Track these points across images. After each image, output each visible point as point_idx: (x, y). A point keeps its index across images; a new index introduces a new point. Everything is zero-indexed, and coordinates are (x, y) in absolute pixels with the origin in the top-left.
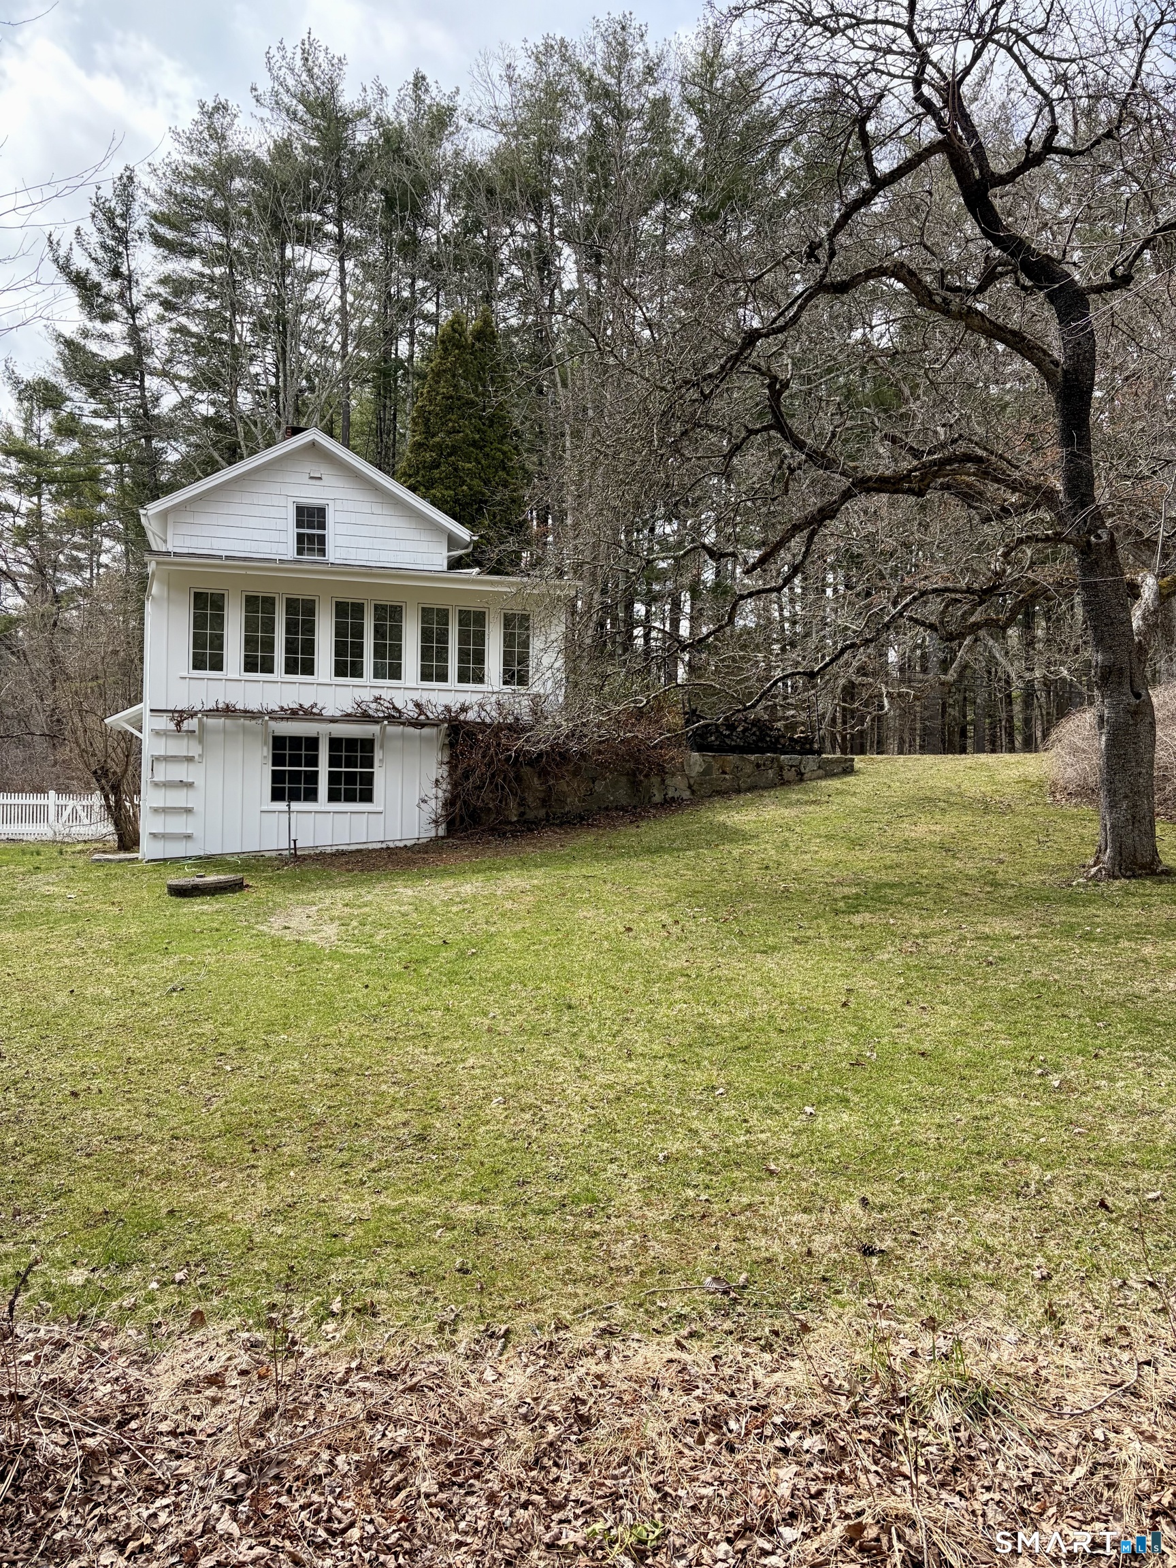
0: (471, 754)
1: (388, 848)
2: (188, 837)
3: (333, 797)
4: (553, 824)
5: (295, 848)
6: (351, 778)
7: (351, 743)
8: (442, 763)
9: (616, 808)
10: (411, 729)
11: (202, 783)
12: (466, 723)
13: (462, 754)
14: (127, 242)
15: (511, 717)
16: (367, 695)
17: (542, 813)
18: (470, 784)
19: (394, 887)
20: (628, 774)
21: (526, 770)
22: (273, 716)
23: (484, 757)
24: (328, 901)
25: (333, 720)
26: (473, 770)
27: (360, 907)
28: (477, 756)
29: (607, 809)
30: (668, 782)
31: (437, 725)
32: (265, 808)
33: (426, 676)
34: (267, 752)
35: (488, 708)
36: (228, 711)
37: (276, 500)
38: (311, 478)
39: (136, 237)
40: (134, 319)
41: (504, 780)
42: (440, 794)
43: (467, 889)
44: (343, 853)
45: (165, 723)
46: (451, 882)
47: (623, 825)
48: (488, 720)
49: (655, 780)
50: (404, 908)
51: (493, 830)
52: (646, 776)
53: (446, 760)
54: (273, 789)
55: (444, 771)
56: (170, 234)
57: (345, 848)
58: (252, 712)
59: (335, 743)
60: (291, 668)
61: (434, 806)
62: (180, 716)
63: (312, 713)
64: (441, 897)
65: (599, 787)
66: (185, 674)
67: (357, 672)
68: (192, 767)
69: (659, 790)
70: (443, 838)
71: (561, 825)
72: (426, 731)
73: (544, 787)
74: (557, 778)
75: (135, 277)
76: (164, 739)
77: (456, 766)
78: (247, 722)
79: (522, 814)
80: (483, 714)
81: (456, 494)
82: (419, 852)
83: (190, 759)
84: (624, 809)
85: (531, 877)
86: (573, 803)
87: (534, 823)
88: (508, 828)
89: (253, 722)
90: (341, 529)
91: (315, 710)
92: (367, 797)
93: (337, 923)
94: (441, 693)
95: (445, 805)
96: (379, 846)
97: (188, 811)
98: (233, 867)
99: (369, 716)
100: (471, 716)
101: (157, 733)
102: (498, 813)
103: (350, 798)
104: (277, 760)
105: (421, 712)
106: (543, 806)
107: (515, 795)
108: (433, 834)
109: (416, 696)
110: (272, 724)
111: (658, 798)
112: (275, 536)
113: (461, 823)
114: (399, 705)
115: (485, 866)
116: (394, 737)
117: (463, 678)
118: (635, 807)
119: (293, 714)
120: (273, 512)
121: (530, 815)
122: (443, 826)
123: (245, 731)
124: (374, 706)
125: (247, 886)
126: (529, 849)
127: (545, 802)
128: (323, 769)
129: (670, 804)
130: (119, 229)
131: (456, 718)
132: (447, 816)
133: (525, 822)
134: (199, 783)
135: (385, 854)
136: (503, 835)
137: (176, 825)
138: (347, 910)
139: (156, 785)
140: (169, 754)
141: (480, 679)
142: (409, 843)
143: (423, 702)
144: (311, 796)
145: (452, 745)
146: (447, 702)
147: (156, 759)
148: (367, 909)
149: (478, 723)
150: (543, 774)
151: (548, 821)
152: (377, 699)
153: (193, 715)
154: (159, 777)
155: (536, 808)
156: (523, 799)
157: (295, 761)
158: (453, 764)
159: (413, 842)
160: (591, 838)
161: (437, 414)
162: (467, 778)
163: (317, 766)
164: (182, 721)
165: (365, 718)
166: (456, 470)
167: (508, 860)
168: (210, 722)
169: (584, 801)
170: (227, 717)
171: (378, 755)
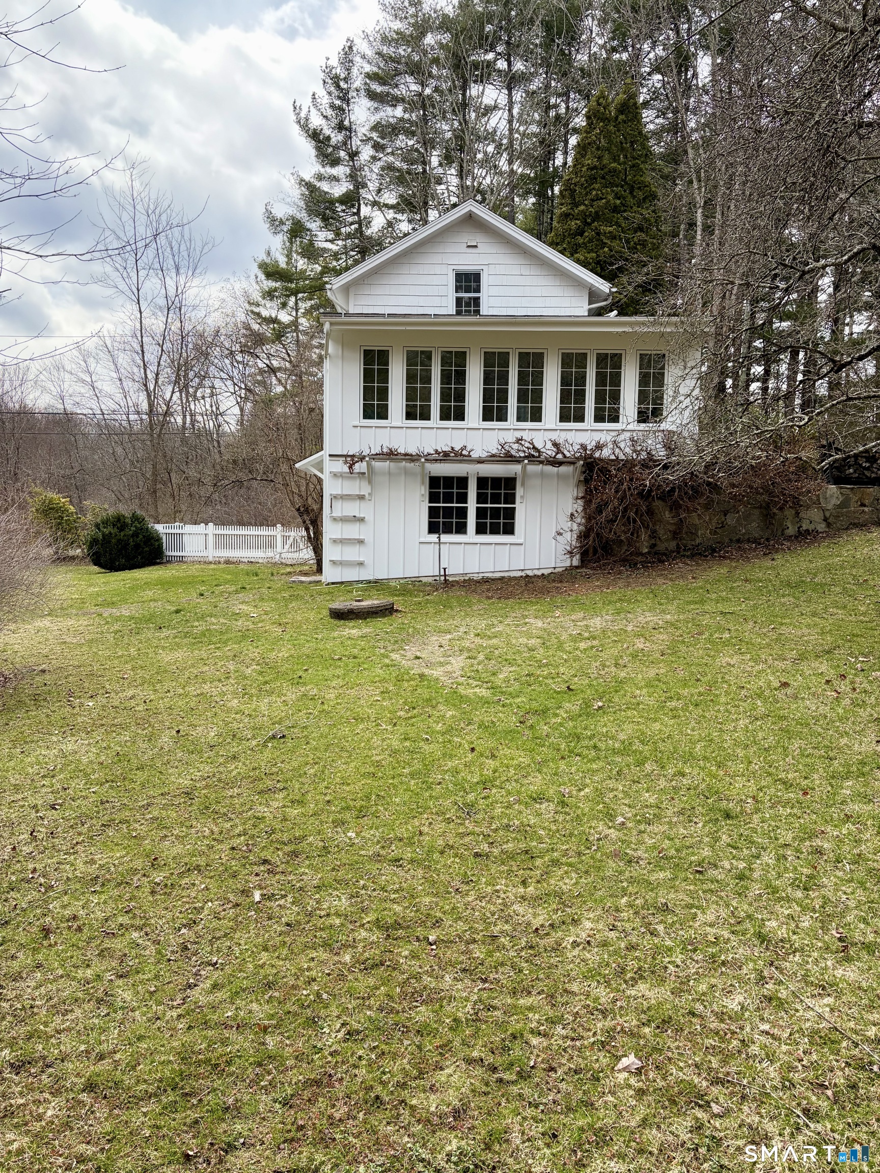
0: (604, 488)
1: (527, 576)
2: (361, 564)
3: (481, 529)
4: (684, 556)
5: (445, 575)
6: (496, 513)
7: (496, 482)
8: (577, 498)
9: (748, 541)
10: (549, 469)
11: (372, 519)
12: (600, 459)
13: (596, 489)
14: (349, 100)
15: (644, 453)
16: (510, 437)
17: (672, 545)
18: (603, 518)
19: (526, 617)
20: (761, 507)
21: (658, 503)
22: (429, 459)
23: (617, 492)
24: (462, 629)
25: (480, 461)
26: (606, 504)
27: (490, 638)
28: (610, 490)
29: (738, 541)
30: (802, 515)
31: (573, 463)
32: (422, 540)
33: (564, 417)
34: (424, 490)
35: (622, 445)
36: (391, 455)
37: (438, 269)
38: (469, 247)
39: (355, 94)
40: (353, 161)
41: (636, 513)
42: (575, 527)
43: (597, 623)
44: (486, 581)
45: (340, 466)
46: (581, 615)
47: (757, 557)
48: (622, 457)
49: (789, 513)
50: (533, 642)
51: (624, 561)
52: (781, 509)
53: (580, 495)
54: (430, 523)
55: (579, 506)
56: (379, 89)
57: (490, 575)
58: (411, 455)
59: (482, 482)
60: (445, 416)
61: (570, 539)
62: (351, 460)
63: (461, 454)
64: (570, 631)
65: (731, 520)
66: (357, 423)
67: (502, 417)
68: (364, 504)
69: (793, 524)
70: (577, 567)
71: (692, 557)
72: (563, 469)
73: (676, 520)
74: (688, 510)
75: (354, 127)
76: (340, 480)
77: (590, 501)
78: (408, 465)
79: (653, 546)
80: (617, 451)
81: (598, 256)
82: (554, 581)
83: (361, 498)
84: (756, 541)
85: (663, 611)
86: (704, 535)
87: (665, 554)
88: (640, 559)
89: (412, 464)
90: (494, 291)
91: (464, 452)
92: (509, 530)
93: (466, 654)
94: (578, 433)
95: (579, 537)
96: (519, 574)
97: (361, 542)
98: (394, 592)
99: (511, 456)
100: (606, 453)
101: (335, 475)
102: (629, 545)
103: (495, 531)
104: (433, 498)
105: (559, 451)
106: (674, 538)
107: (647, 528)
108: (568, 564)
109: (554, 436)
110: (428, 466)
111: (791, 530)
112: (437, 301)
113: (595, 554)
114: (539, 445)
115: (615, 598)
116: (535, 475)
117: (599, 418)
118: (768, 540)
119: (445, 456)
120: (436, 280)
121: (661, 547)
122: (578, 556)
123: (407, 472)
124: (516, 446)
125: (397, 611)
126: (660, 581)
127: (675, 535)
128: (472, 506)
129: (805, 537)
130: (342, 89)
131: (591, 456)
132: (581, 547)
133: (656, 553)
134: (369, 517)
135: (523, 583)
136: (634, 566)
137: (351, 554)
138: (478, 640)
139: (335, 519)
140: (345, 493)
141: (615, 419)
142: (546, 572)
143: (561, 441)
144: (461, 529)
145: (586, 481)
146: (583, 441)
147: (334, 497)
148: (494, 641)
149: (612, 460)
150: (675, 507)
151: (678, 552)
152: (519, 441)
153: (362, 459)
154: (337, 513)
155: (667, 540)
156: (654, 531)
157: (448, 498)
158: (587, 499)
159: (550, 571)
160: (724, 570)
161: (582, 185)
162: (600, 512)
163: (466, 503)
164: (354, 464)
165: (509, 458)
166: (598, 234)
167: (639, 592)
168: (377, 464)
169: (716, 533)
170: (392, 460)
171: (519, 492)
